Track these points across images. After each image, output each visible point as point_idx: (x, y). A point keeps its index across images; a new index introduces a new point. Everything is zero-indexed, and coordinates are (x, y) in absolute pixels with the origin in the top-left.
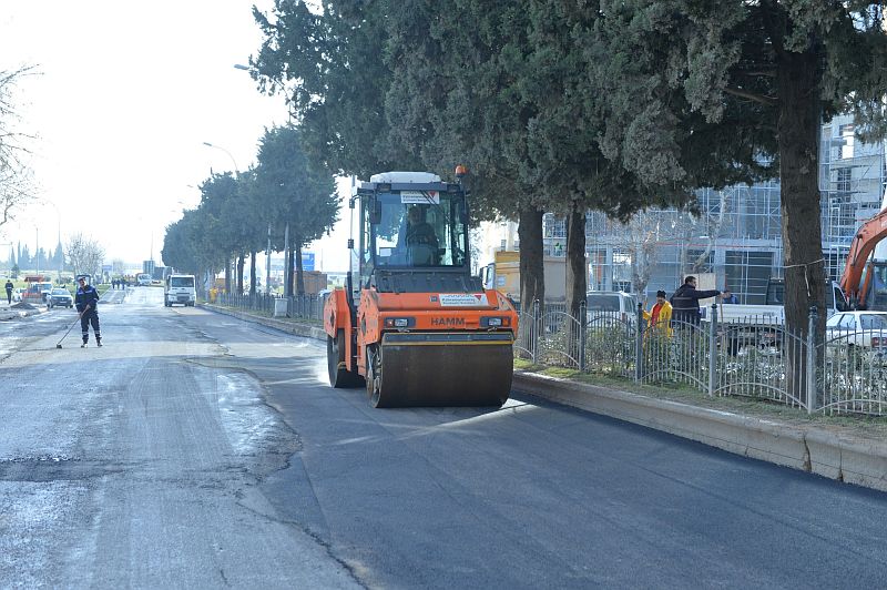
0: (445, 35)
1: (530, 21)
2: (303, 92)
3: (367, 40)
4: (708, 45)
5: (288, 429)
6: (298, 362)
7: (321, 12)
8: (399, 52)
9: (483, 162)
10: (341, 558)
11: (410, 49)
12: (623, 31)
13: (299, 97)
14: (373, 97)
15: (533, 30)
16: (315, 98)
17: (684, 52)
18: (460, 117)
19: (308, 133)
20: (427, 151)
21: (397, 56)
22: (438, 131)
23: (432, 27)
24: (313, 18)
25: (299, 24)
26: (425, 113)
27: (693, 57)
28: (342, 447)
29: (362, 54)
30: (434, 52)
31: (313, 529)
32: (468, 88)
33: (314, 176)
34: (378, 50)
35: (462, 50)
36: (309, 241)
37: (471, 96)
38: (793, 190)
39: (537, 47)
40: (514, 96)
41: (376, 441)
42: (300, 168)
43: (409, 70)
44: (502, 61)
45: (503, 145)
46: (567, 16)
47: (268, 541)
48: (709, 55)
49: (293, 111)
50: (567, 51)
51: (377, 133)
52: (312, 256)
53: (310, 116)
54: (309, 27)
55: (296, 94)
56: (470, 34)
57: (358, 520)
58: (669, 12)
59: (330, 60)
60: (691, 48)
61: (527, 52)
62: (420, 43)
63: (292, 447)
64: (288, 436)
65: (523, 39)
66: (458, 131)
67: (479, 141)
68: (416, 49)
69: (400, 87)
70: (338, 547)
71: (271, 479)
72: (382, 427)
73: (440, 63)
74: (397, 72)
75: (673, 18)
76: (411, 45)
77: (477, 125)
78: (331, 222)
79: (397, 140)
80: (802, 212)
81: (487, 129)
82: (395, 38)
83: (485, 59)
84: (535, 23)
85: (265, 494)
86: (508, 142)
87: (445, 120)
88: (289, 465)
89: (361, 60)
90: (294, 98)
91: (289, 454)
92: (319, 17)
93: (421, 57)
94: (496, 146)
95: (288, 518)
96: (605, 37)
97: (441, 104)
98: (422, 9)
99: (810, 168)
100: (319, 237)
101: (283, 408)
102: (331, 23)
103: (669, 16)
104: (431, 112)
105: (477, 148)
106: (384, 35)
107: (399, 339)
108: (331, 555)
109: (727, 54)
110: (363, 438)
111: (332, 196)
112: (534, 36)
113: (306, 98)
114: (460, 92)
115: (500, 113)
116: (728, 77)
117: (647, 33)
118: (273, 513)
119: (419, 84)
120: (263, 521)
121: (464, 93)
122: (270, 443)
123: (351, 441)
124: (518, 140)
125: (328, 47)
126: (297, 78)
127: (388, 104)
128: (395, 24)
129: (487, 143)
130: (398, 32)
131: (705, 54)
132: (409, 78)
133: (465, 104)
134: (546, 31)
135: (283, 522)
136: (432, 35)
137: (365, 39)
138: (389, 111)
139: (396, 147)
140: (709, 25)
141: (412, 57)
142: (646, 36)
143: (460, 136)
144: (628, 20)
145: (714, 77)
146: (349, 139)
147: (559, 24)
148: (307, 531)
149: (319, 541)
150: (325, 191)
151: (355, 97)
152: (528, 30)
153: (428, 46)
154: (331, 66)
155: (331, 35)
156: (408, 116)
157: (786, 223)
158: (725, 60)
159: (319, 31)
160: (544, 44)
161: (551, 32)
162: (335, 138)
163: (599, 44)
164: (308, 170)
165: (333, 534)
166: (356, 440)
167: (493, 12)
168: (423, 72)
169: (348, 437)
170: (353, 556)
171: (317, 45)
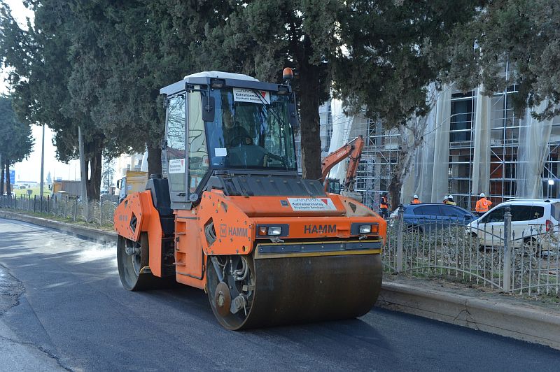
0: (107, 46)
1: (161, 40)
2: (15, 75)
3: (56, 47)
4: (267, 58)
5: (13, 278)
6: (11, 236)
7: (27, 29)
8: (78, 54)
9: (128, 119)
10: (68, 367)
11: (84, 53)
12: (219, 48)
13: (12, 77)
14: (60, 80)
15: (163, 45)
16: (23, 79)
17: (252, 62)
18: (115, 93)
19: (17, 99)
20: (95, 112)
21: (76, 56)
22: (101, 101)
23: (99, 40)
24: (22, 32)
25: (13, 34)
26: (93, 90)
27: (258, 65)
28: (51, 289)
29: (53, 54)
30: (100, 56)
31: (45, 347)
32: (120, 77)
33: (18, 125)
34: (64, 53)
35: (117, 55)
36: (13, 163)
37: (121, 81)
38: (307, 140)
39: (165, 55)
40: (149, 83)
41: (72, 284)
42: (10, 120)
43: (84, 65)
44: (145, 62)
45: (141, 110)
46: (184, 38)
47: (15, 358)
48: (267, 64)
49: (8, 86)
50: (183, 58)
51: (61, 101)
52: (14, 172)
53: (19, 89)
54: (19, 37)
55: (10, 76)
56: (122, 46)
57: (73, 339)
58: (245, 39)
59: (32, 57)
60: (257, 59)
61: (160, 57)
62: (91, 49)
63: (18, 290)
64: (14, 283)
65: (157, 50)
66: (114, 101)
67: (126, 107)
68: (89, 53)
69: (78, 74)
70: (64, 359)
71: (9, 313)
72: (73, 275)
73: (102, 62)
74: (76, 66)
75: (248, 42)
76: (86, 50)
77: (125, 99)
78: (28, 152)
79: (76, 105)
80: (312, 152)
81: (131, 101)
82: (76, 45)
83: (131, 60)
84: (165, 41)
85: (7, 324)
86: (143, 109)
87: (106, 95)
88: (19, 303)
89: (53, 58)
90: (9, 78)
91: (18, 296)
92: (26, 32)
93: (92, 57)
94: (137, 111)
95: (26, 340)
96: (208, 51)
97: (103, 85)
98: (93, 30)
99: (316, 129)
100: (21, 161)
101: (8, 264)
102: (34, 35)
103: (245, 41)
104: (97, 89)
105: (124, 113)
106: (68, 43)
107: (274, 250)
108: (61, 365)
109: (277, 64)
110: (63, 283)
111: (29, 137)
112: (164, 48)
113: (17, 79)
114: (115, 79)
115: (139, 93)
116: (277, 77)
117: (232, 49)
118: (15, 337)
119: (90, 73)
120: (9, 343)
121: (118, 80)
122: (3, 288)
123: (56, 285)
124: (149, 108)
125: (32, 49)
126: (11, 66)
127: (70, 84)
128: (76, 37)
129: (131, 109)
130: (78, 42)
131: (265, 64)
132: (84, 69)
133: (118, 86)
134: (171, 46)
135: (23, 343)
136: (99, 45)
137: (55, 46)
138: (71, 88)
139: (75, 109)
140: (268, 48)
141: (86, 57)
142: (232, 51)
143: (115, 104)
144: (222, 42)
145: (270, 77)
146: (44, 104)
147: (178, 42)
148: (40, 348)
149: (50, 355)
150: (25, 134)
151: (48, 79)
152: (160, 45)
153: (96, 51)
154: (33, 61)
155: (34, 42)
156: (83, 92)
157: (304, 158)
158: (275, 68)
159: (26, 39)
160: (169, 53)
161: (174, 46)
162: (34, 103)
163: (204, 54)
164: (15, 121)
165: (59, 350)
166: (59, 284)
167: (138, 34)
168: (93, 66)
169: (54, 283)
170: (76, 365)
171: (24, 47)
